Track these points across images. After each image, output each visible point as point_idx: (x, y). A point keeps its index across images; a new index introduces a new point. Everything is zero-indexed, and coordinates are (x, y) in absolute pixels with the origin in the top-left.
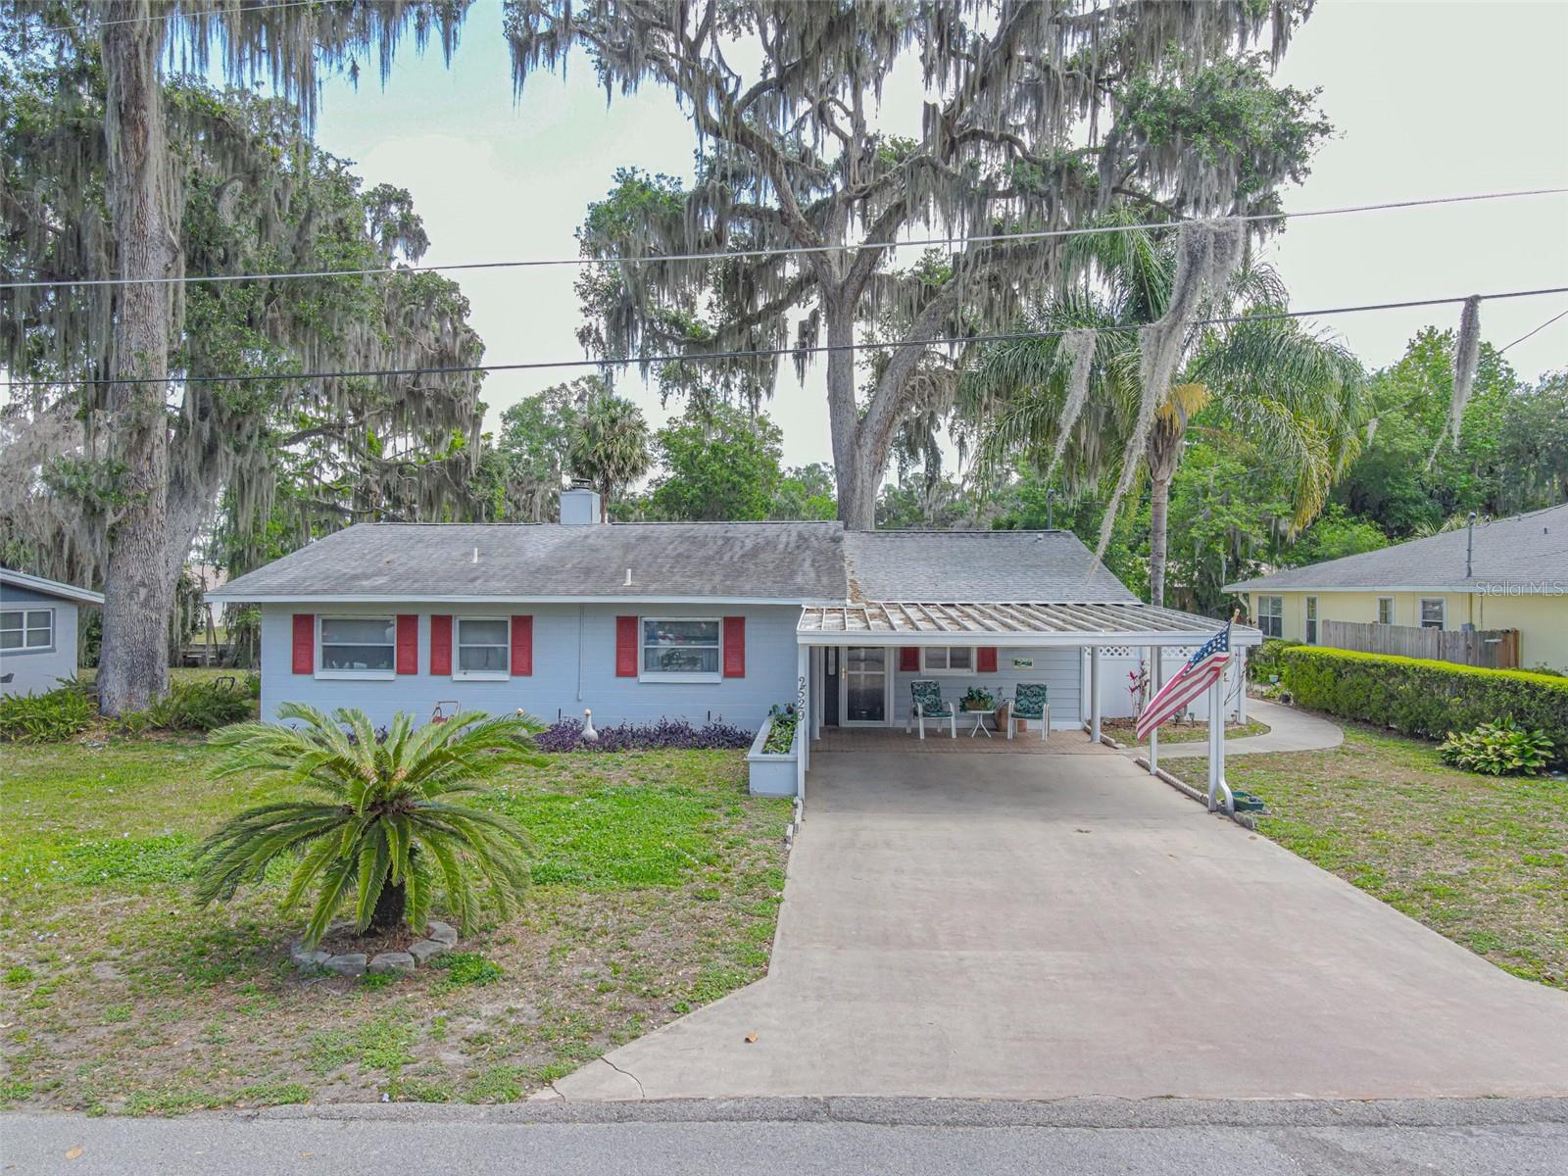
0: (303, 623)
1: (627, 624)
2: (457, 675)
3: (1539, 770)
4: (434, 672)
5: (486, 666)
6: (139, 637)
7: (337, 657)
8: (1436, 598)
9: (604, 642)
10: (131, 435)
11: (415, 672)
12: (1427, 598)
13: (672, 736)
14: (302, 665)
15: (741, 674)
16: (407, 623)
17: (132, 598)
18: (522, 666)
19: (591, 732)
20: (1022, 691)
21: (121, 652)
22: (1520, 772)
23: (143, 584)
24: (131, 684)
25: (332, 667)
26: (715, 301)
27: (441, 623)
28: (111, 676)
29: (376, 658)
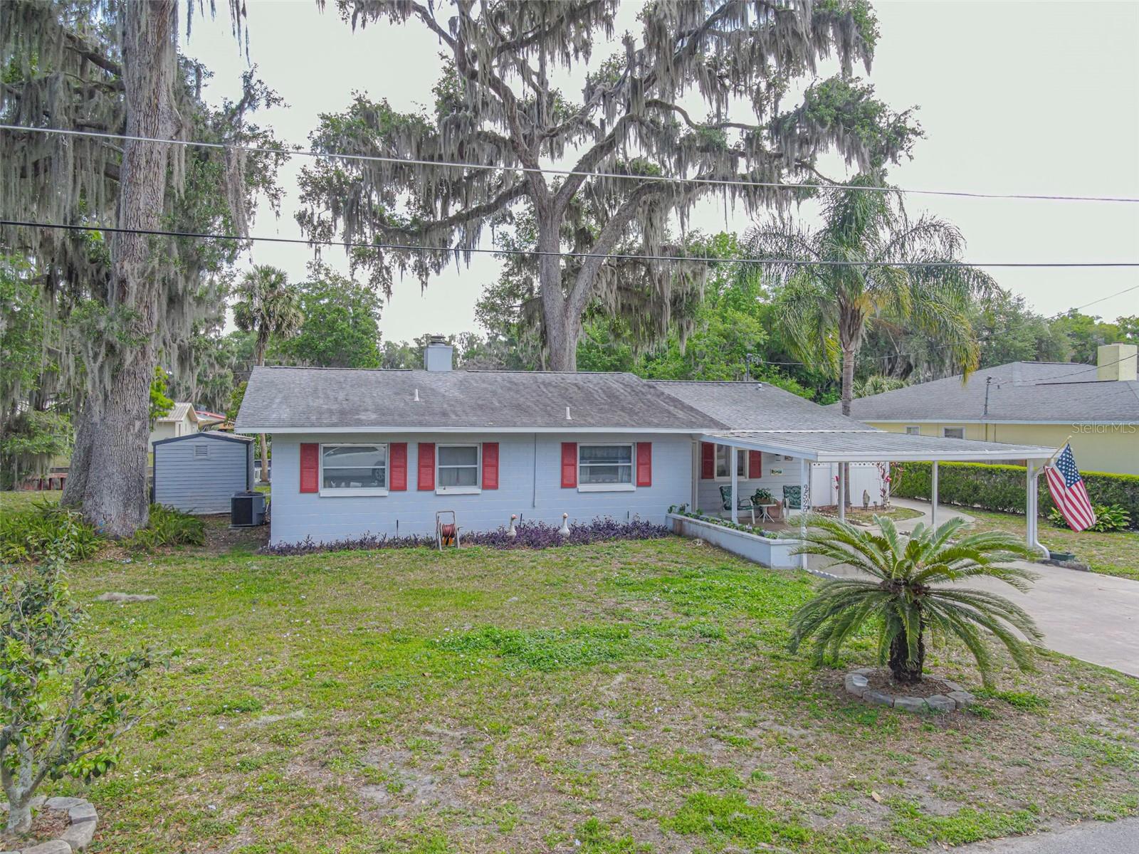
0: (309, 450)
1: (569, 448)
2: (439, 490)
3: (1126, 527)
4: (420, 488)
5: (457, 483)
6: (134, 465)
7: (335, 479)
8: (959, 427)
9: (551, 462)
10: (144, 284)
11: (404, 488)
12: (949, 427)
13: (606, 531)
14: (308, 487)
15: (649, 484)
16: (398, 449)
17: (129, 430)
18: (491, 484)
19: (566, 530)
20: (787, 491)
21: (118, 479)
22: (1114, 529)
23: (138, 418)
24: (126, 506)
25: (331, 487)
26: (412, 200)
27: (426, 449)
28: (107, 500)
29: (373, 478)
